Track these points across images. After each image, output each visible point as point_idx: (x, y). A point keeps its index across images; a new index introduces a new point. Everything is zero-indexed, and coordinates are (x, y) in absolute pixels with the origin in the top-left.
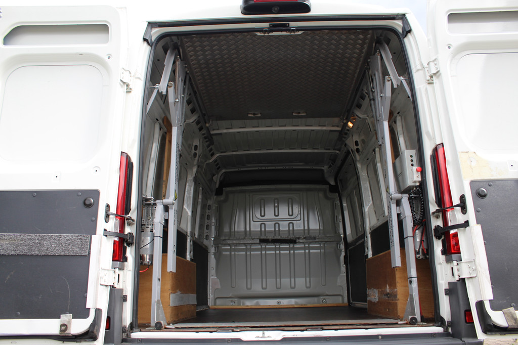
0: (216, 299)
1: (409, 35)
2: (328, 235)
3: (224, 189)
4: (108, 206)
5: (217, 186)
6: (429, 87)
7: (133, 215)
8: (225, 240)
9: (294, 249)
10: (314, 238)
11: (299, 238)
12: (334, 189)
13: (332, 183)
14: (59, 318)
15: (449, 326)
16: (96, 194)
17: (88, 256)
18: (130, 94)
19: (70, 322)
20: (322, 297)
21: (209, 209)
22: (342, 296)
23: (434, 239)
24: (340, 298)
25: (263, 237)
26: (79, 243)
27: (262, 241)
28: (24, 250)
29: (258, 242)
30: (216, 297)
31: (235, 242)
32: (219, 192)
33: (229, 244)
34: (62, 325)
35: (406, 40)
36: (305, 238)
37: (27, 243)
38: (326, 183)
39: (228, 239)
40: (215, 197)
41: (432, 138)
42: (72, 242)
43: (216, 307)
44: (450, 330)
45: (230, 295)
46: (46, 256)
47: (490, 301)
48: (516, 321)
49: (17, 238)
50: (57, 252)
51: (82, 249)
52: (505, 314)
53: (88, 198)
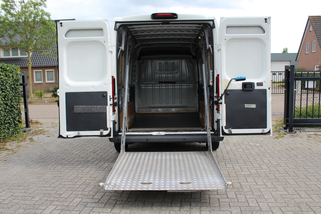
0: (139, 108)
1: (214, 28)
2: (190, 80)
3: (142, 57)
4: (110, 96)
5: (138, 56)
6: (218, 52)
7: (116, 96)
8: (143, 82)
9: (175, 86)
10: (184, 81)
11: (177, 81)
12: (194, 58)
13: (194, 55)
14: (100, 130)
15: (216, 132)
16: (106, 93)
17: (106, 113)
18: (113, 53)
19: (103, 132)
20: (187, 108)
22: (196, 108)
23: (215, 104)
24: (195, 109)
25: (160, 81)
26: (103, 108)
27: (160, 82)
28: (86, 111)
29: (158, 83)
30: (139, 107)
31: (147, 83)
32: (139, 58)
33: (145, 84)
34: (101, 133)
35: (213, 30)
36: (180, 81)
37: (87, 109)
38: (191, 54)
39: (144, 82)
40: (137, 61)
41: (217, 71)
42: (101, 108)
43: (139, 112)
44: (216, 133)
45: (145, 107)
46: (93, 113)
47: (225, 126)
48: (231, 132)
49: (83, 107)
50: (97, 112)
51: (104, 110)
52: (228, 130)
53: (104, 94)
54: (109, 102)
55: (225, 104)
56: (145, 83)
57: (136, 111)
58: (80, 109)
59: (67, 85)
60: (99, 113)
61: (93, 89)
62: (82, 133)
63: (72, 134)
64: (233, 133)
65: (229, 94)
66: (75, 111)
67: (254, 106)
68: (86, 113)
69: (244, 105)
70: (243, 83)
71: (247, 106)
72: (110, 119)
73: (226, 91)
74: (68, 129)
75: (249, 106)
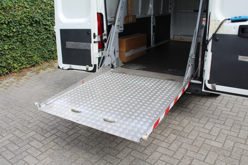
4: (94, 34)
7: (105, 33)
14: (86, 66)
17: (90, 50)
19: (88, 68)
26: (87, 46)
27: (195, 11)
28: (75, 47)
30: (174, 35)
34: (87, 68)
37: (75, 45)
42: (86, 46)
43: (174, 40)
45: (180, 35)
46: (80, 49)
47: (208, 80)
48: (215, 88)
49: (72, 44)
50: (83, 48)
51: (88, 47)
52: (212, 85)
53: (88, 32)
54: (93, 40)
55: (211, 53)
56: (180, 11)
57: (171, 37)
58: (70, 45)
59: (61, 22)
60: (85, 49)
61: (79, 26)
62: (73, 67)
63: (67, 66)
65: (217, 40)
66: (67, 47)
68: (75, 49)
69: (238, 57)
70: (240, 26)
71: (241, 58)
72: (93, 57)
75: (245, 59)
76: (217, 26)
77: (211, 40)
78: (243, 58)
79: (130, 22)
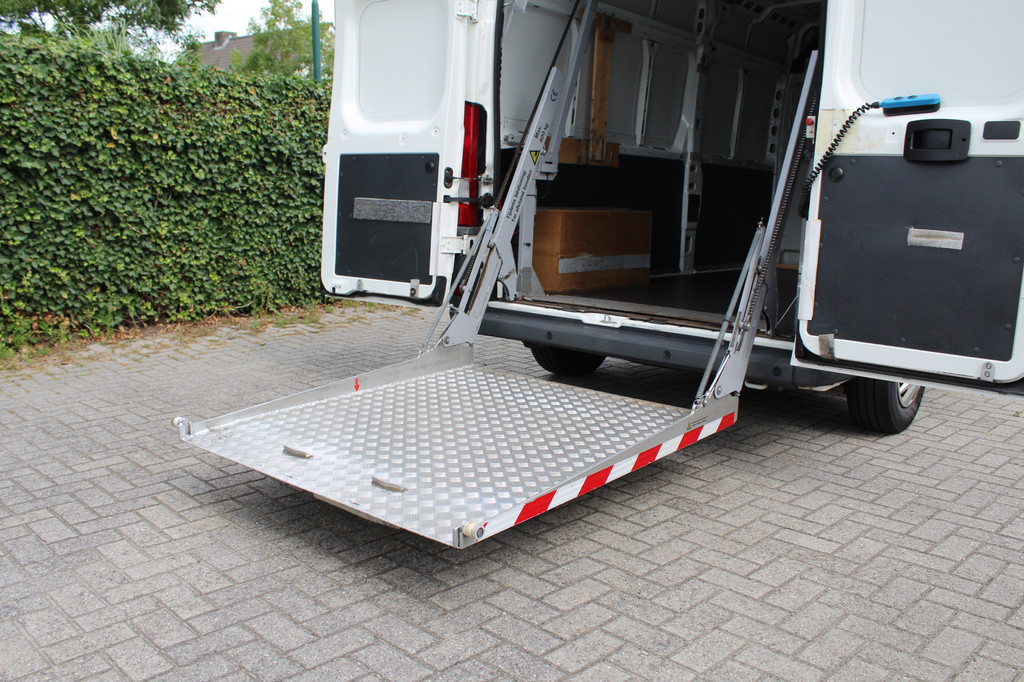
4: (450, 170)
7: (489, 174)
14: (409, 282)
16: (434, 158)
17: (429, 226)
18: (480, 23)
19: (417, 287)
21: (778, 99)
26: (422, 210)
28: (380, 216)
34: (412, 289)
37: (383, 208)
42: (417, 210)
46: (398, 222)
47: (809, 322)
48: (831, 350)
49: (374, 203)
50: (406, 219)
51: (424, 216)
52: (820, 340)
53: (430, 162)
54: (442, 191)
55: (819, 222)
58: (367, 208)
59: (346, 131)
60: (412, 223)
61: (403, 144)
62: (371, 285)
63: (346, 284)
64: (839, 354)
65: (840, 178)
66: (356, 215)
67: (953, 240)
68: (382, 221)
69: (907, 232)
70: (911, 125)
71: (916, 236)
73: (830, 159)
74: (341, 270)
75: (928, 240)
76: (837, 130)
77: (820, 175)
78: (921, 236)
79: (593, 160)
